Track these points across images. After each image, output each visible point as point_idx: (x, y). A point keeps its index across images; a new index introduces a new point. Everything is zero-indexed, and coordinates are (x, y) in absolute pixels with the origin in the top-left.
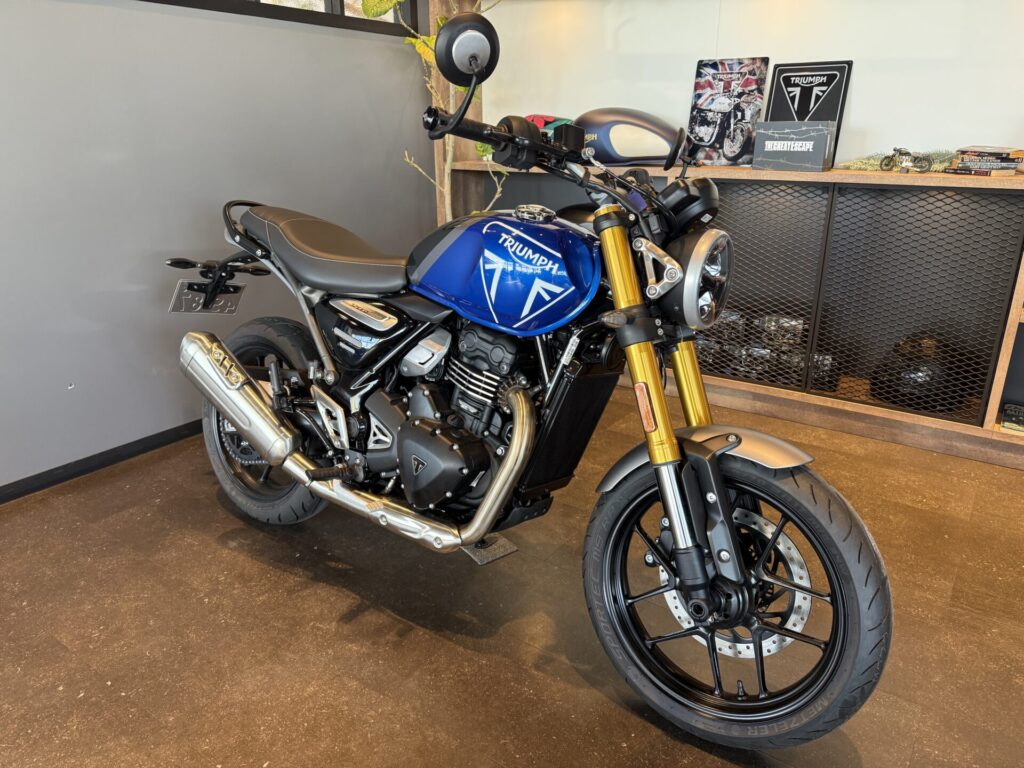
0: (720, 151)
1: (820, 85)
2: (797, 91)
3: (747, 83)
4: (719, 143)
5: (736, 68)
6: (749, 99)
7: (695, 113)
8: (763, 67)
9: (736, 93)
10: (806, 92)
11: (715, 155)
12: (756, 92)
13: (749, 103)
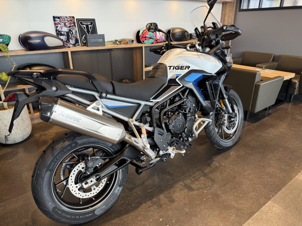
1: (90, 24)
2: (85, 26)
3: (70, 24)
4: (68, 41)
5: (66, 19)
7: (57, 32)
8: (73, 19)
9: (68, 26)
10: (87, 26)
11: (68, 44)
12: (74, 26)
13: (73, 29)
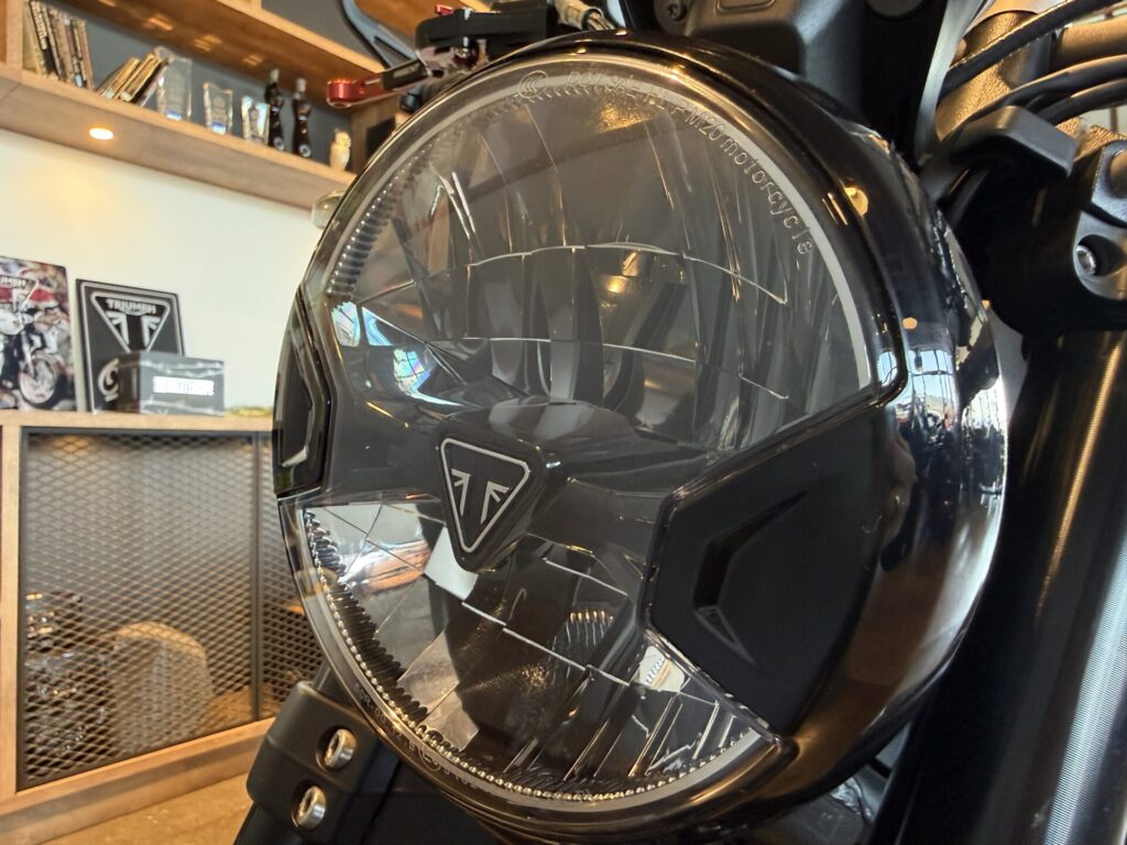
0: (16, 392)
1: (148, 314)
2: (122, 319)
3: (39, 296)
4: (9, 379)
5: (17, 272)
6: (48, 319)
8: (60, 277)
9: (23, 307)
10: (134, 323)
12: (56, 310)
13: (50, 325)
